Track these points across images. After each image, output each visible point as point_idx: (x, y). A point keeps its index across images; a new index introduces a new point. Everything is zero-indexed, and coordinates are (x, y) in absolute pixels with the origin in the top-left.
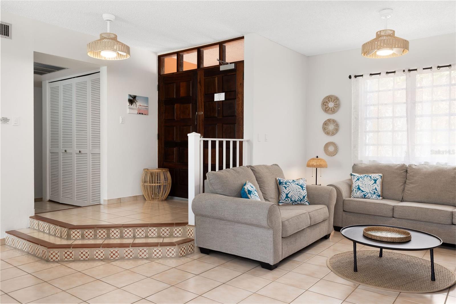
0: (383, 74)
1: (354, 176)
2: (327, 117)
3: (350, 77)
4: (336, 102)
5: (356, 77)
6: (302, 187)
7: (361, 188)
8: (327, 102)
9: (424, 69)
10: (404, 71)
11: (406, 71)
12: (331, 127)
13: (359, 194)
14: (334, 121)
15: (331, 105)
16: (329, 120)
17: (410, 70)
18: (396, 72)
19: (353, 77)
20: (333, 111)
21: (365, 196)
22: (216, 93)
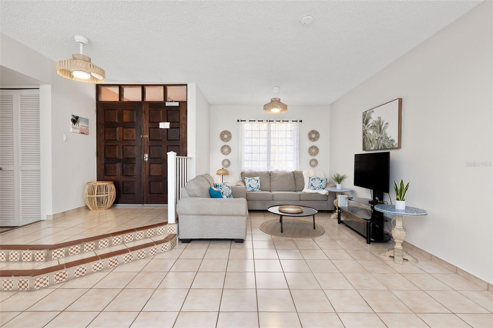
0: (257, 121)
1: (246, 179)
2: (223, 143)
3: (238, 121)
4: (229, 135)
5: (241, 121)
6: (229, 188)
7: (251, 186)
8: (223, 135)
9: (277, 121)
10: (267, 121)
11: (268, 121)
12: (226, 150)
13: (250, 189)
14: (228, 146)
15: (226, 136)
16: (225, 146)
17: (270, 121)
18: (263, 121)
19: (240, 121)
20: (228, 140)
21: (253, 190)
22: (161, 122)
